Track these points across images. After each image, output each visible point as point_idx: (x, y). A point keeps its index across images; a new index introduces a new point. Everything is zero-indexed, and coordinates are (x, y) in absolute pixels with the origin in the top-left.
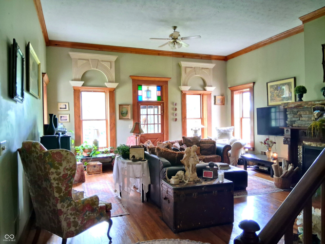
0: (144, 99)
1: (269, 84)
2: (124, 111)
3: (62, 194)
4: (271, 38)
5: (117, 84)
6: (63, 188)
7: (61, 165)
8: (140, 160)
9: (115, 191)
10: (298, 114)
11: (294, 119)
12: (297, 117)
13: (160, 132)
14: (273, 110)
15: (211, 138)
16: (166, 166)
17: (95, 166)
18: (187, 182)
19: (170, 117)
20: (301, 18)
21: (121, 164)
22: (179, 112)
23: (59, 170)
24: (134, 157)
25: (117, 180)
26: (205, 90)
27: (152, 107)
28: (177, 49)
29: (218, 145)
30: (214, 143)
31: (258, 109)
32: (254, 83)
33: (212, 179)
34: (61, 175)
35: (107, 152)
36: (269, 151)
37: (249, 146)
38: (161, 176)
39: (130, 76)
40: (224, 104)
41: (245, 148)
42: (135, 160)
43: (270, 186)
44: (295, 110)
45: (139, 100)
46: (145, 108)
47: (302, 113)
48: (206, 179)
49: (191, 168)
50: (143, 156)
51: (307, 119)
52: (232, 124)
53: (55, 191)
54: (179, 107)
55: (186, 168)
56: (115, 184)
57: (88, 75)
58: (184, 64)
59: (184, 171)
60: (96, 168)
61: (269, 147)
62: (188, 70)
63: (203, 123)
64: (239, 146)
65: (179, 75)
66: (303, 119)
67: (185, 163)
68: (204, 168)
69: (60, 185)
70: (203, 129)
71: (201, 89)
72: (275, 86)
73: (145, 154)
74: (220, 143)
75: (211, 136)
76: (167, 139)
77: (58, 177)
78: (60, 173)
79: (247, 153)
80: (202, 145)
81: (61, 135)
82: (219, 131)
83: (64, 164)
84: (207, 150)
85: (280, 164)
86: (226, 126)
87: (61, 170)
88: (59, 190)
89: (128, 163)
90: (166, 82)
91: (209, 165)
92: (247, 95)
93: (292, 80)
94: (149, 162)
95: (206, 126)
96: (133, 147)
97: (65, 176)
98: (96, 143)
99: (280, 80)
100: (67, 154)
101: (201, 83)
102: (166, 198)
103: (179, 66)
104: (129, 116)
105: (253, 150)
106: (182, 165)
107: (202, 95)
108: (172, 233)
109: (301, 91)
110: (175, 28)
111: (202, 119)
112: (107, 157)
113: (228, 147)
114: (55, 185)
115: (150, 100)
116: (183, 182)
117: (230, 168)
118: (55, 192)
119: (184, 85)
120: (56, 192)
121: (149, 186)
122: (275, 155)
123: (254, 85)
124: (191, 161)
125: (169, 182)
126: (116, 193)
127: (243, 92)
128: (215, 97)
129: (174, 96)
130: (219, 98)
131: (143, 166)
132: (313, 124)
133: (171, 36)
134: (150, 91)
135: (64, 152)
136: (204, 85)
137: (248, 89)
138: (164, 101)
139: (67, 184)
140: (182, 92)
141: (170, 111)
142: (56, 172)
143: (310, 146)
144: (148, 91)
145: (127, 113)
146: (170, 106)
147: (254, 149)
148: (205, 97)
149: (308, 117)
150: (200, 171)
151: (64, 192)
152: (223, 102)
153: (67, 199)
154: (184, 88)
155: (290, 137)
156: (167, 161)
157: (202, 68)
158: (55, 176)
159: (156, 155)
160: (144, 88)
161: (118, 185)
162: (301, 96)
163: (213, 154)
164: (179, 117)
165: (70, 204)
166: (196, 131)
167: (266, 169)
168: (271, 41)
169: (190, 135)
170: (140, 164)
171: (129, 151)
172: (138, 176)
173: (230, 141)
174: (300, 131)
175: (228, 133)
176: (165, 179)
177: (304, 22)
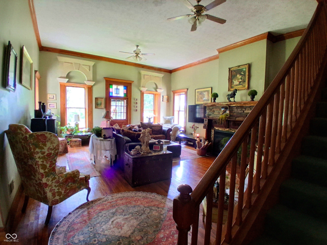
0: (114, 95)
1: (196, 91)
2: (99, 102)
3: (47, 170)
4: (199, 61)
5: (94, 82)
6: (48, 165)
7: (45, 145)
8: (109, 137)
9: (91, 159)
10: (213, 110)
11: (210, 113)
12: (212, 112)
13: (125, 118)
14: (198, 107)
15: (159, 123)
16: (128, 142)
17: (76, 141)
18: (142, 153)
19: (133, 108)
20: (218, 50)
21: (95, 140)
22: (139, 105)
23: (43, 150)
24: (105, 135)
25: (93, 152)
26: (157, 91)
27: (120, 101)
28: (138, 62)
29: (163, 128)
30: (161, 127)
31: (189, 106)
32: (188, 89)
33: (159, 151)
34: (46, 154)
35: (86, 132)
36: (195, 132)
37: (183, 129)
38: (124, 149)
39: (104, 78)
40: (168, 102)
41: (180, 130)
42: (105, 138)
43: (194, 154)
44: (211, 108)
45: (111, 95)
46: (115, 101)
47: (215, 109)
48: (155, 151)
49: (145, 144)
50: (111, 135)
51: (218, 113)
52: (173, 115)
53: (40, 167)
54: (139, 102)
55: (142, 143)
56: (91, 155)
57: (71, 74)
58: (144, 72)
59: (141, 145)
60: (76, 143)
61: (195, 130)
62: (146, 77)
63: (155, 113)
64: (177, 129)
65: (140, 79)
66: (215, 113)
67: (142, 141)
68: (154, 143)
69: (45, 163)
70: (154, 118)
71: (154, 90)
72: (200, 92)
73: (114, 134)
74: (165, 127)
75: (159, 121)
76: (130, 124)
77: (42, 156)
78: (44, 153)
79: (181, 133)
80: (153, 128)
81: (48, 119)
82: (165, 119)
83: (48, 144)
84: (156, 131)
85: (201, 141)
86: (170, 116)
87: (46, 150)
88: (44, 167)
89: (101, 140)
90: (131, 84)
91: (158, 142)
92: (183, 97)
93: (210, 89)
94: (115, 139)
95: (157, 115)
96: (104, 129)
97: (49, 155)
98: (77, 125)
99: (203, 88)
100: (51, 136)
101: (155, 86)
102: (127, 164)
103: (140, 73)
104: (103, 106)
105: (185, 132)
106: (139, 141)
107: (155, 95)
108: (130, 188)
109: (215, 96)
110: (137, 46)
111: (154, 111)
112: (85, 135)
113: (170, 130)
114: (40, 163)
115: (118, 95)
116: (140, 153)
117: (171, 143)
118: (40, 169)
119: (143, 87)
120: (42, 168)
121: (116, 156)
122: (198, 135)
124: (146, 139)
125: (129, 154)
126: (92, 161)
127: (180, 95)
128: (163, 96)
129: (135, 94)
130: (165, 97)
131: (111, 142)
132: (221, 116)
133: (134, 51)
134: (119, 89)
135: (48, 134)
136: (156, 88)
137: (184, 93)
138: (129, 97)
139: (51, 162)
140: (141, 91)
141: (133, 104)
142: (41, 152)
143: (218, 130)
144: (117, 89)
145: (101, 104)
146: (133, 101)
148: (157, 96)
150: (151, 146)
151: (48, 169)
152: (168, 100)
153: (52, 174)
154: (142, 89)
155: (207, 124)
156: (129, 139)
157: (155, 77)
158: (40, 155)
159: (121, 134)
160: (114, 87)
161: (93, 155)
162: (215, 99)
163: (160, 134)
164: (139, 109)
165: (55, 178)
166: (150, 119)
167: (192, 143)
168: (200, 63)
169: (146, 121)
170: (109, 140)
171: (101, 131)
172: (108, 149)
173: (172, 125)
174: (213, 121)
175: (170, 120)
176: (127, 152)
177: (219, 52)
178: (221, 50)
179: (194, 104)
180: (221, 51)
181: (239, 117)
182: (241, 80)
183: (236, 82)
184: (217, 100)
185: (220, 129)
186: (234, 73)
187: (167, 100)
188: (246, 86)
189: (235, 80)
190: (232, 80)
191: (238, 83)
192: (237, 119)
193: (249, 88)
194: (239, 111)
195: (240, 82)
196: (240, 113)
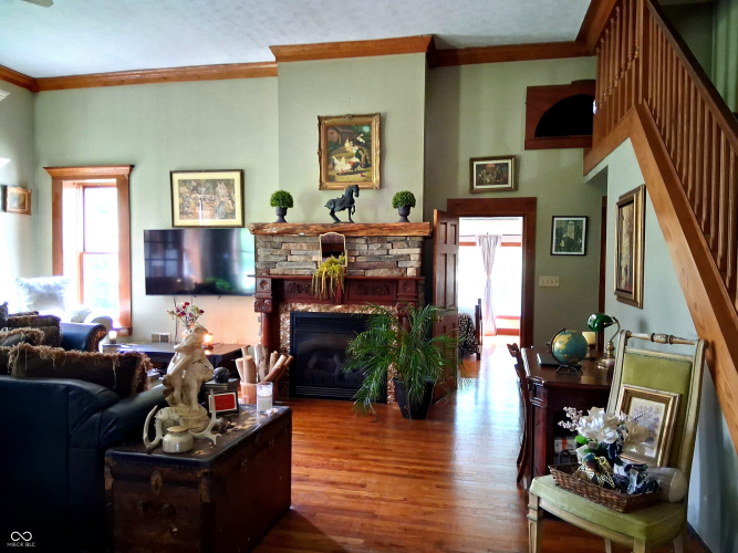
1: (177, 177)
10: (283, 247)
11: (273, 259)
12: (280, 256)
20: (272, 49)
31: (148, 232)
32: (132, 167)
37: (121, 325)
40: (28, 213)
44: (277, 240)
47: (292, 246)
51: (303, 258)
66: (294, 258)
72: (194, 184)
82: (31, 289)
86: (37, 273)
92: (106, 198)
93: (236, 176)
99: (200, 171)
105: (130, 333)
109: (281, 202)
122: (208, 339)
123: (131, 170)
127: (85, 187)
128: (5, 188)
130: (16, 194)
132: (322, 267)
137: (114, 181)
143: (306, 312)
147: (130, 330)
149: (305, 255)
152: (28, 205)
155: (269, 295)
162: (283, 213)
174: (287, 283)
175: (57, 292)
177: (279, 58)
178: (286, 52)
179: (167, 226)
180: (284, 55)
181: (375, 268)
182: (355, 160)
183: (342, 165)
184: (293, 216)
185: (313, 309)
186: (335, 136)
187: (22, 206)
188: (376, 179)
189: (339, 158)
190: (328, 156)
191: (348, 167)
192: (370, 274)
193: (382, 185)
194: (375, 248)
195: (355, 166)
196: (379, 257)
